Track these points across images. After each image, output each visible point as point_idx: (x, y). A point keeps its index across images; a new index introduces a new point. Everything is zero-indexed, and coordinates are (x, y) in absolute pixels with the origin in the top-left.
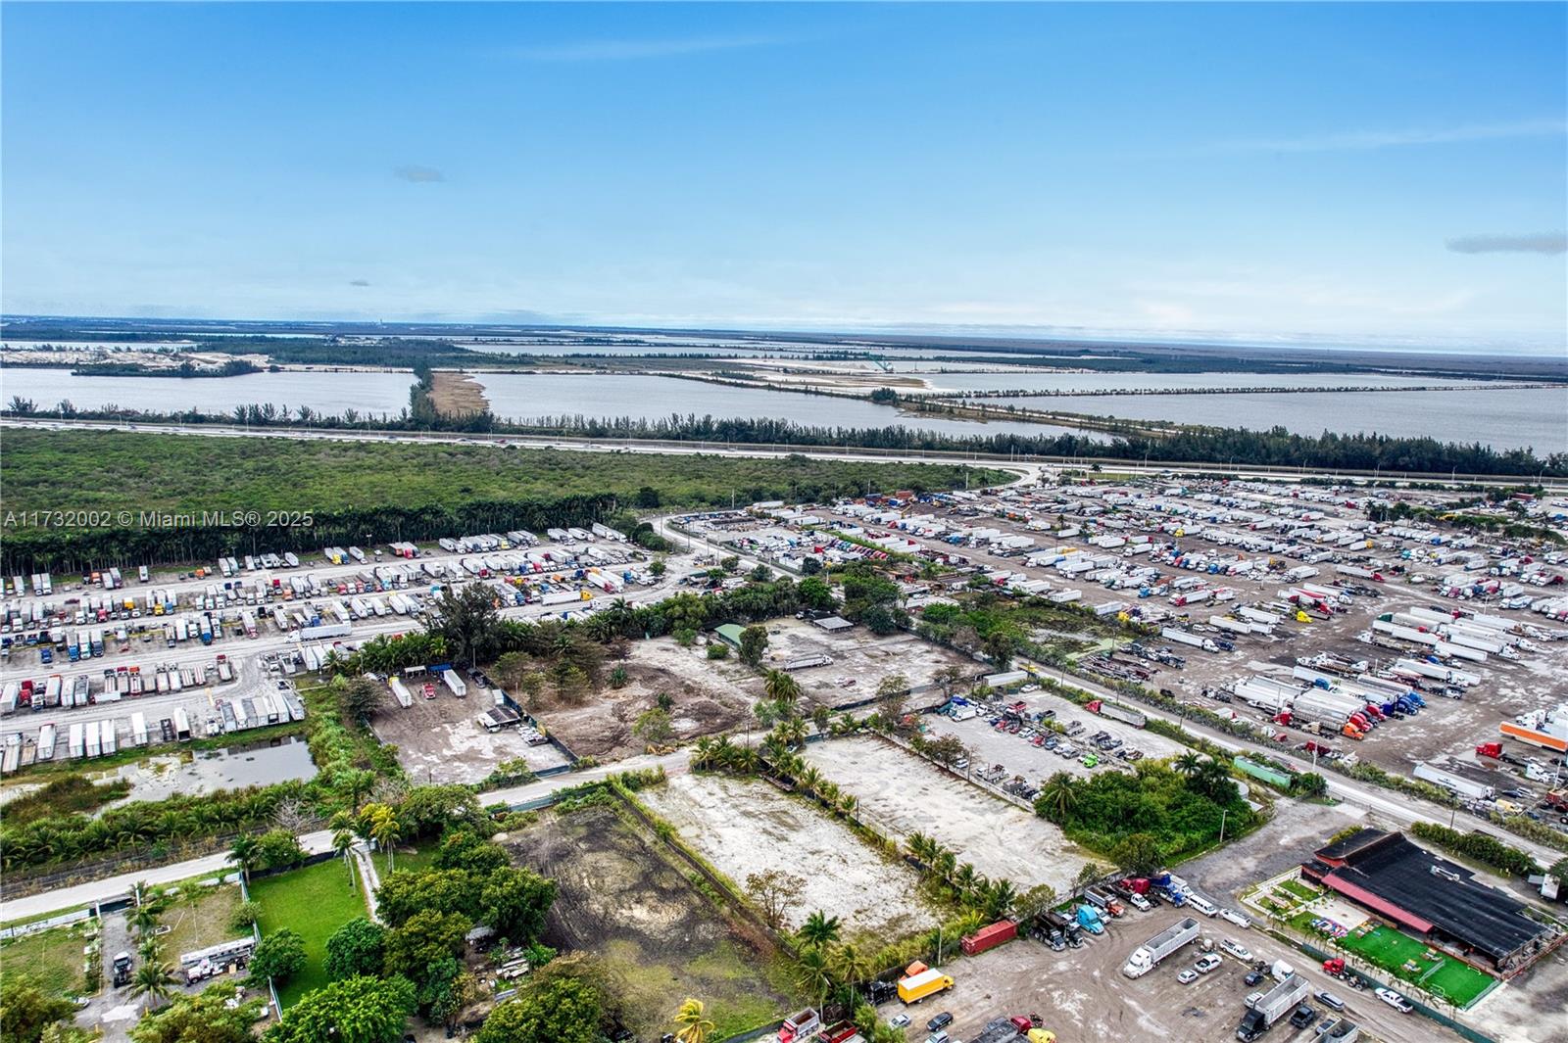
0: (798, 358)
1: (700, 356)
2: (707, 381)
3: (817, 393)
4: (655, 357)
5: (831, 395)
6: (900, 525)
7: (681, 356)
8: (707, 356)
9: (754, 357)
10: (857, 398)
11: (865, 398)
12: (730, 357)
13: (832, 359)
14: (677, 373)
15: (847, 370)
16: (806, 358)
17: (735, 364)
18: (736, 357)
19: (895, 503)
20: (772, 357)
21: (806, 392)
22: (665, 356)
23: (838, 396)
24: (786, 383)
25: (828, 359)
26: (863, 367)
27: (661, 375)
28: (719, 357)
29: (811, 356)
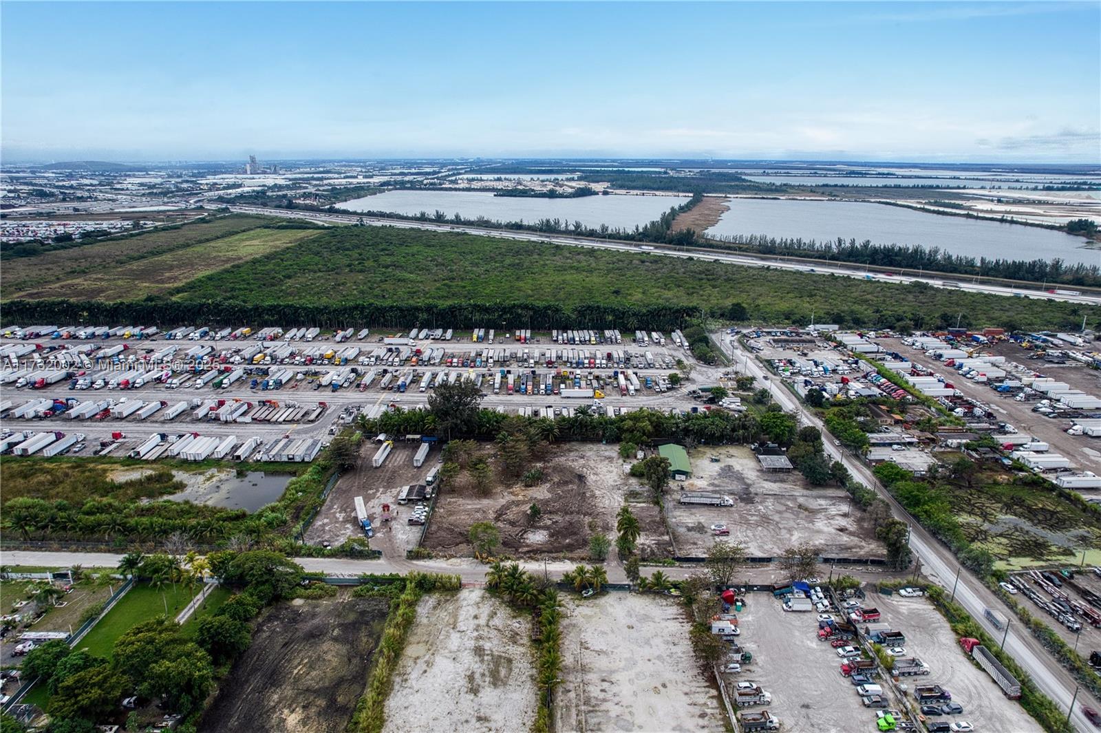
0: (1027, 189)
1: (931, 187)
2: (915, 209)
3: (1012, 222)
4: (891, 187)
5: (1026, 224)
6: (957, 364)
7: (914, 187)
8: (938, 187)
9: (982, 188)
10: (1052, 228)
11: (1060, 228)
12: (959, 188)
13: (1063, 189)
14: (893, 201)
15: (1067, 200)
16: (1036, 189)
17: (959, 193)
18: (964, 188)
19: (977, 340)
20: (1000, 188)
21: (1002, 221)
22: (899, 187)
23: (1032, 225)
24: (992, 211)
25: (1058, 189)
26: (1089, 197)
27: (880, 202)
28: (948, 187)
29: (1041, 187)
